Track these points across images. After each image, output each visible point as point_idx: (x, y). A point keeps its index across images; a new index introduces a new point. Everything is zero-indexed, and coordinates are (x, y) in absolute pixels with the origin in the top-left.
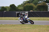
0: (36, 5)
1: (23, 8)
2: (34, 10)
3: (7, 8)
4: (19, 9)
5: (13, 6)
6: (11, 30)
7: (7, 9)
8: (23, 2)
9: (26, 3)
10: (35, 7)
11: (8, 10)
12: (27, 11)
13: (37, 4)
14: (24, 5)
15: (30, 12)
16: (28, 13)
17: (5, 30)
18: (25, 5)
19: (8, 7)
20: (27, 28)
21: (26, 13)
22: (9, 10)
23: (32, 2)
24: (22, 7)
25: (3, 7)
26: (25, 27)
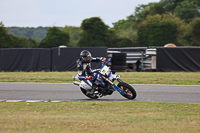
0: (188, 22)
1: (135, 33)
2: (180, 41)
3: (70, 32)
4: (121, 36)
5: (93, 26)
6: (88, 124)
7: (71, 36)
8: (138, 9)
9: (147, 13)
10: (186, 27)
11: (74, 43)
12: (154, 45)
13: (192, 16)
14: (139, 21)
15: (166, 49)
16: (155, 53)
17: (62, 124)
18: (144, 23)
19: (76, 28)
20: (153, 115)
21: (148, 53)
22: (78, 41)
23: (171, 9)
24: (131, 31)
25: (54, 31)
26: (143, 114)
